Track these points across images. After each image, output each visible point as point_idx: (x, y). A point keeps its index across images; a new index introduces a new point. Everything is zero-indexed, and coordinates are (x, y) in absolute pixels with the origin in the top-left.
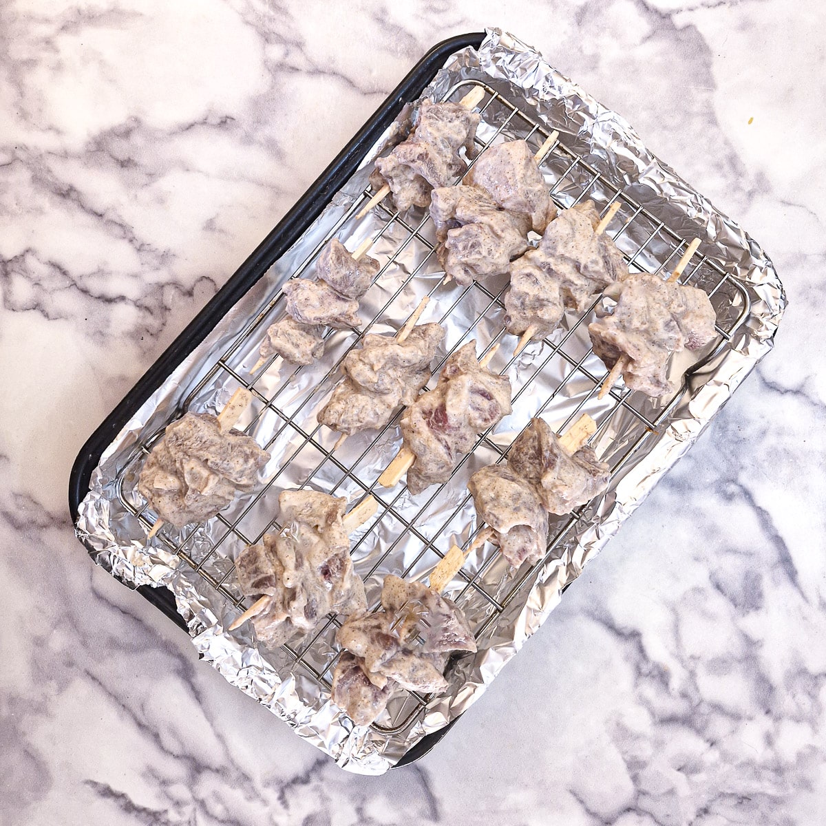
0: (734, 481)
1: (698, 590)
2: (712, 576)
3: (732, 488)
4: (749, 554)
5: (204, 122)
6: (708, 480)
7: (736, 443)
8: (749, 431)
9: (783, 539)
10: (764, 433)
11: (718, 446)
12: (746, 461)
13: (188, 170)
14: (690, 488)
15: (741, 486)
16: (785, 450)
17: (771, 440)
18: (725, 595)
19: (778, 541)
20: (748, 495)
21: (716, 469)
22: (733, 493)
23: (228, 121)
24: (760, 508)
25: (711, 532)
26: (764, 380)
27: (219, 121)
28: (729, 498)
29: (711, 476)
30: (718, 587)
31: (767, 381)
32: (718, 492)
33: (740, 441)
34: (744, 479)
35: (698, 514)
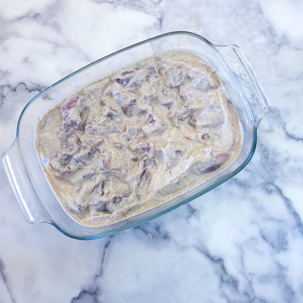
0: (272, 184)
1: (253, 239)
2: (261, 231)
3: (271, 187)
4: (280, 221)
5: (27, 16)
6: (258, 183)
7: (273, 164)
8: (280, 159)
9: (299, 214)
10: (287, 160)
11: (264, 166)
12: (278, 174)
13: (18, 36)
14: (249, 186)
15: (276, 186)
16: (299, 168)
17: (291, 163)
18: (268, 242)
19: (296, 214)
20: (279, 191)
21: (263, 177)
22: (272, 189)
23: (38, 15)
24: (286, 198)
25: (260, 209)
26: (287, 133)
27: (34, 15)
28: (270, 192)
29: (260, 181)
30: (264, 237)
31: (289, 134)
32: (264, 189)
33: (275, 164)
34: (277, 182)
35: (253, 200)
